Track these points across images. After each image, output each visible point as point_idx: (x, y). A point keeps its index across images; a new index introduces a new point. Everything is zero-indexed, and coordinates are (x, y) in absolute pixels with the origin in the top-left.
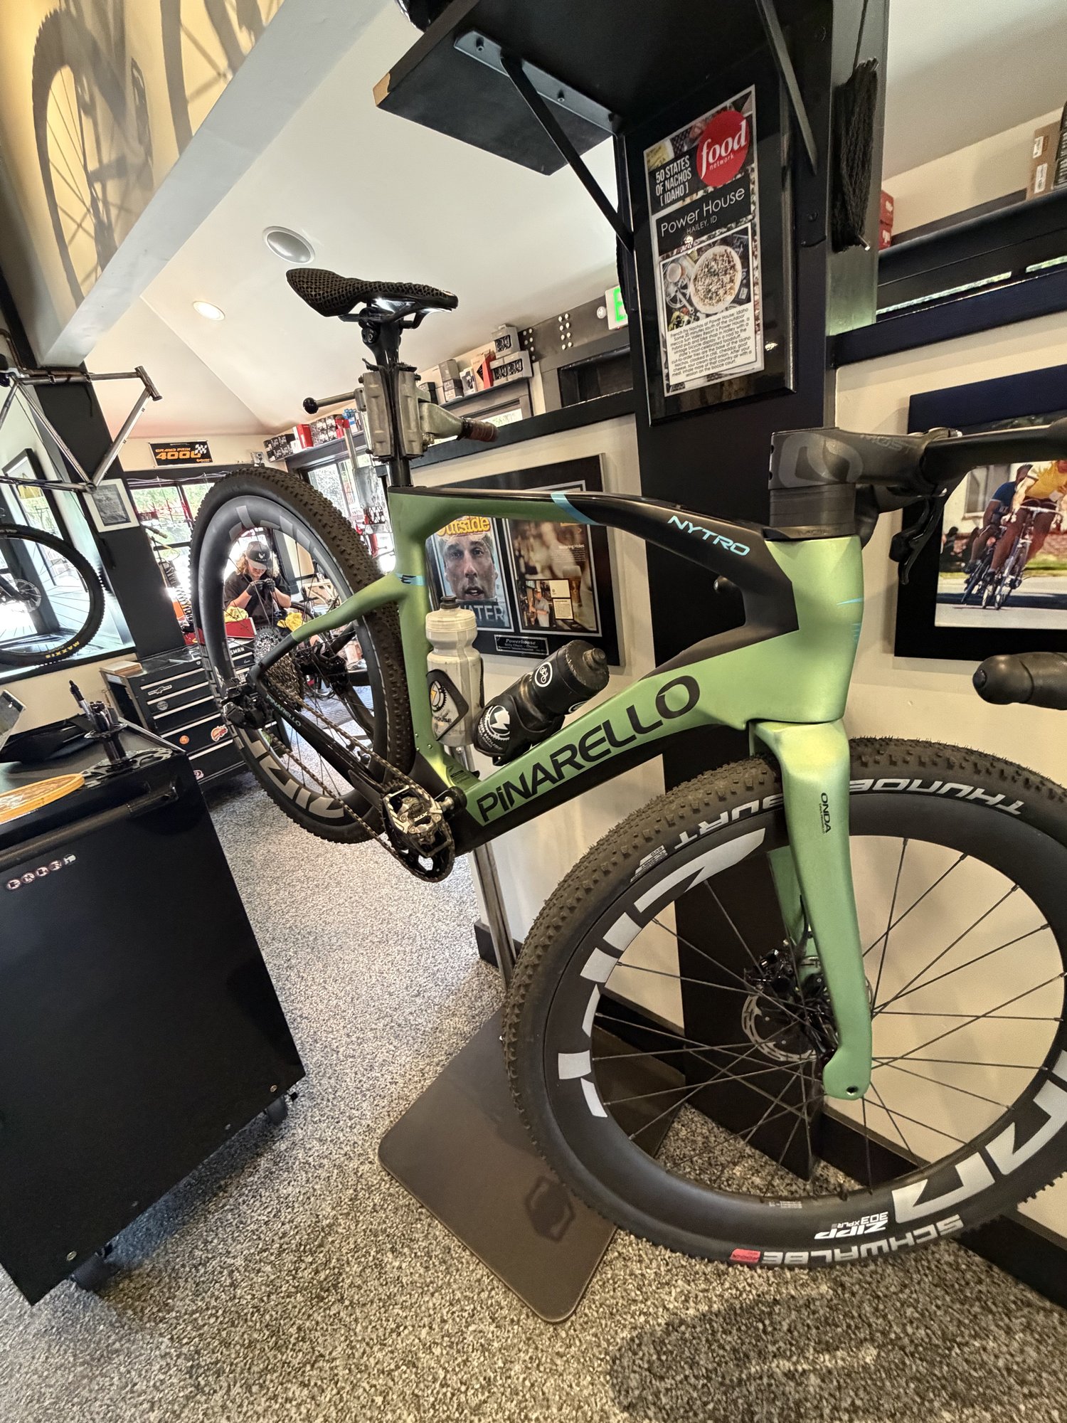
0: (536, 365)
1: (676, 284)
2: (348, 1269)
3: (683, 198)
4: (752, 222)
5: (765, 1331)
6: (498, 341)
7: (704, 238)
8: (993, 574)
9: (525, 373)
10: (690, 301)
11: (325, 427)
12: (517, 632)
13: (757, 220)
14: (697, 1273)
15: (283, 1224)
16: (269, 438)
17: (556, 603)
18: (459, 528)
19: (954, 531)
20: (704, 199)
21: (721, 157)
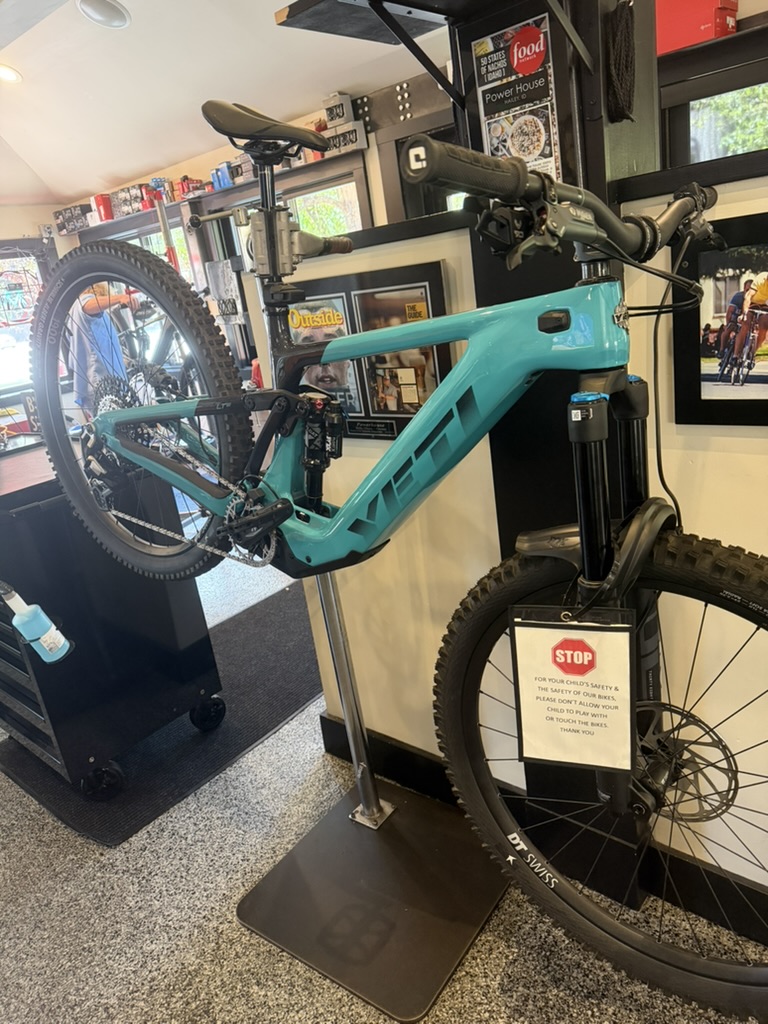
0: (372, 136)
1: (498, 138)
2: (217, 1000)
3: (501, 79)
4: (551, 101)
5: (593, 1016)
6: (330, 110)
7: (518, 108)
8: (736, 359)
9: (361, 144)
10: (508, 150)
11: (128, 197)
12: (367, 415)
13: (554, 101)
14: (536, 981)
15: (150, 972)
16: (60, 208)
17: (404, 389)
18: (313, 322)
19: (708, 326)
20: (518, 81)
21: (527, 56)
